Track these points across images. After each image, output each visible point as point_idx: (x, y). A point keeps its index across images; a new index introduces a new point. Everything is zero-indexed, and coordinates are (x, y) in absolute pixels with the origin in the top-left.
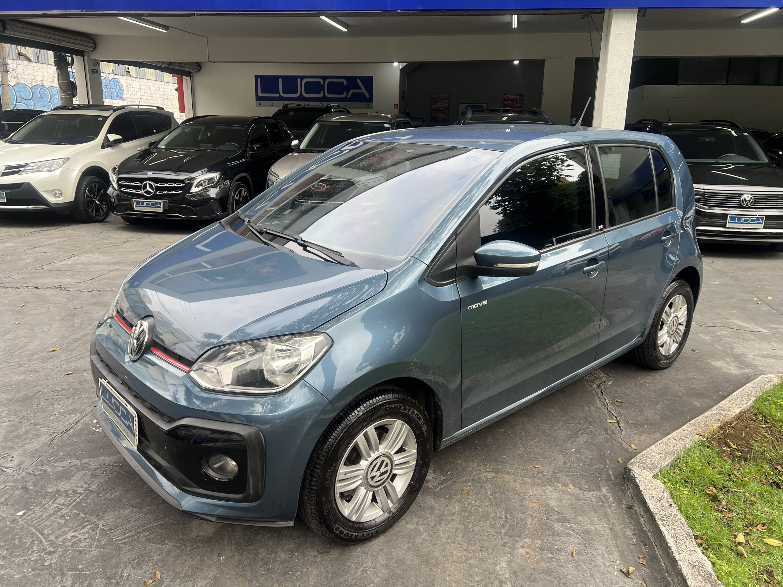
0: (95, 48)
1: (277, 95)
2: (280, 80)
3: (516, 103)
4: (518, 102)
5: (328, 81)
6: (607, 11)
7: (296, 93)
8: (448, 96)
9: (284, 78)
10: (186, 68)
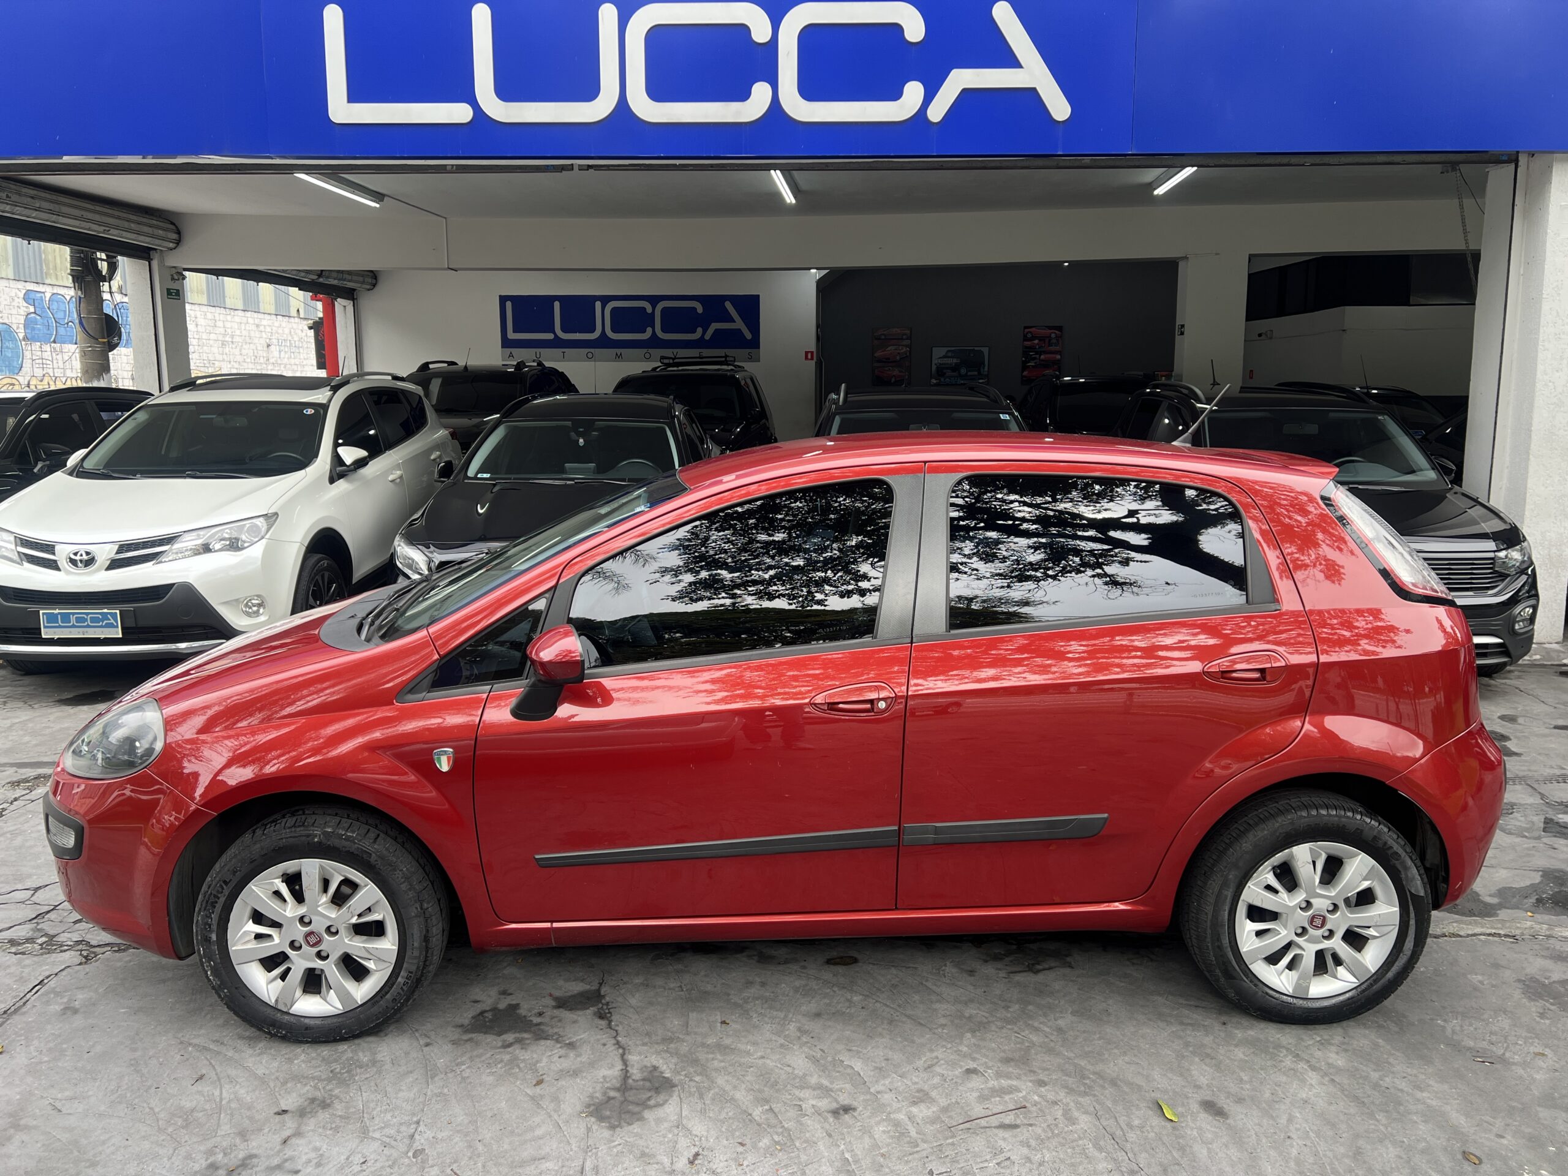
0: (178, 242)
1: (550, 336)
2: (557, 305)
3: (1050, 345)
4: (1054, 341)
5: (661, 305)
6: (1523, 160)
7: (593, 330)
8: (908, 332)
9: (562, 299)
10: (349, 281)
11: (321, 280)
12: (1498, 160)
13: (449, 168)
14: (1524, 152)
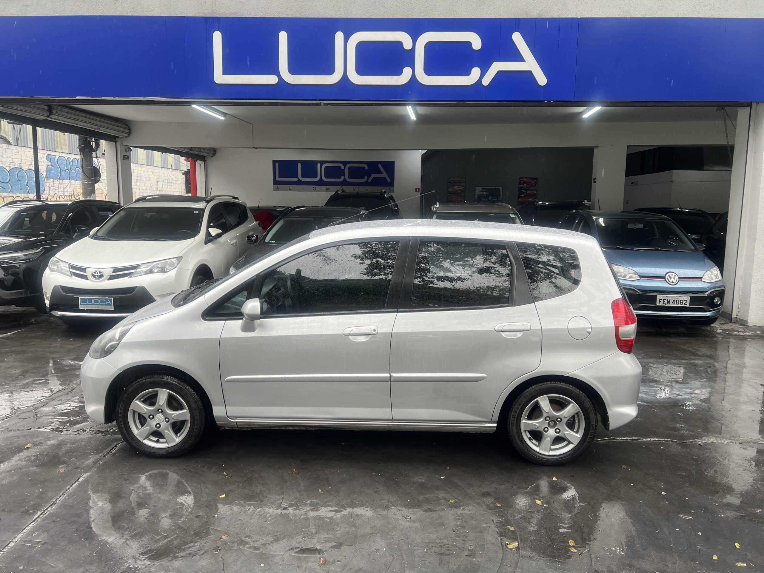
0: (129, 134)
1: (296, 179)
2: (299, 165)
3: (532, 186)
4: (533, 185)
5: (348, 166)
6: (754, 105)
7: (316, 177)
8: (464, 179)
9: (302, 162)
10: (203, 152)
11: (191, 152)
12: (742, 105)
13: (265, 104)
14: (754, 102)
